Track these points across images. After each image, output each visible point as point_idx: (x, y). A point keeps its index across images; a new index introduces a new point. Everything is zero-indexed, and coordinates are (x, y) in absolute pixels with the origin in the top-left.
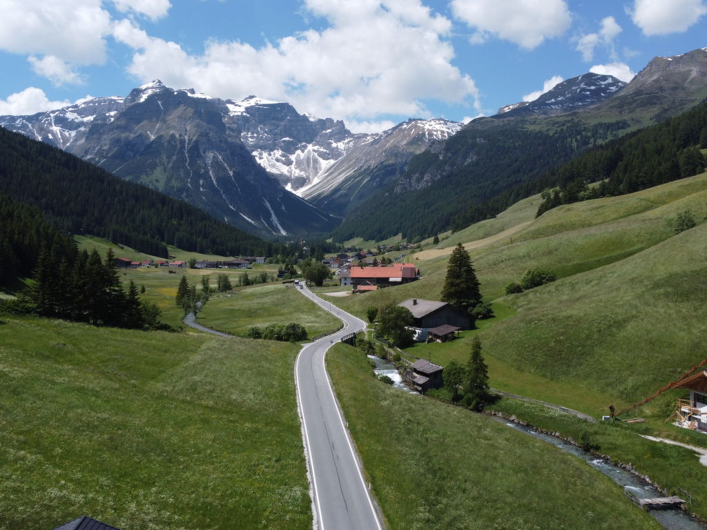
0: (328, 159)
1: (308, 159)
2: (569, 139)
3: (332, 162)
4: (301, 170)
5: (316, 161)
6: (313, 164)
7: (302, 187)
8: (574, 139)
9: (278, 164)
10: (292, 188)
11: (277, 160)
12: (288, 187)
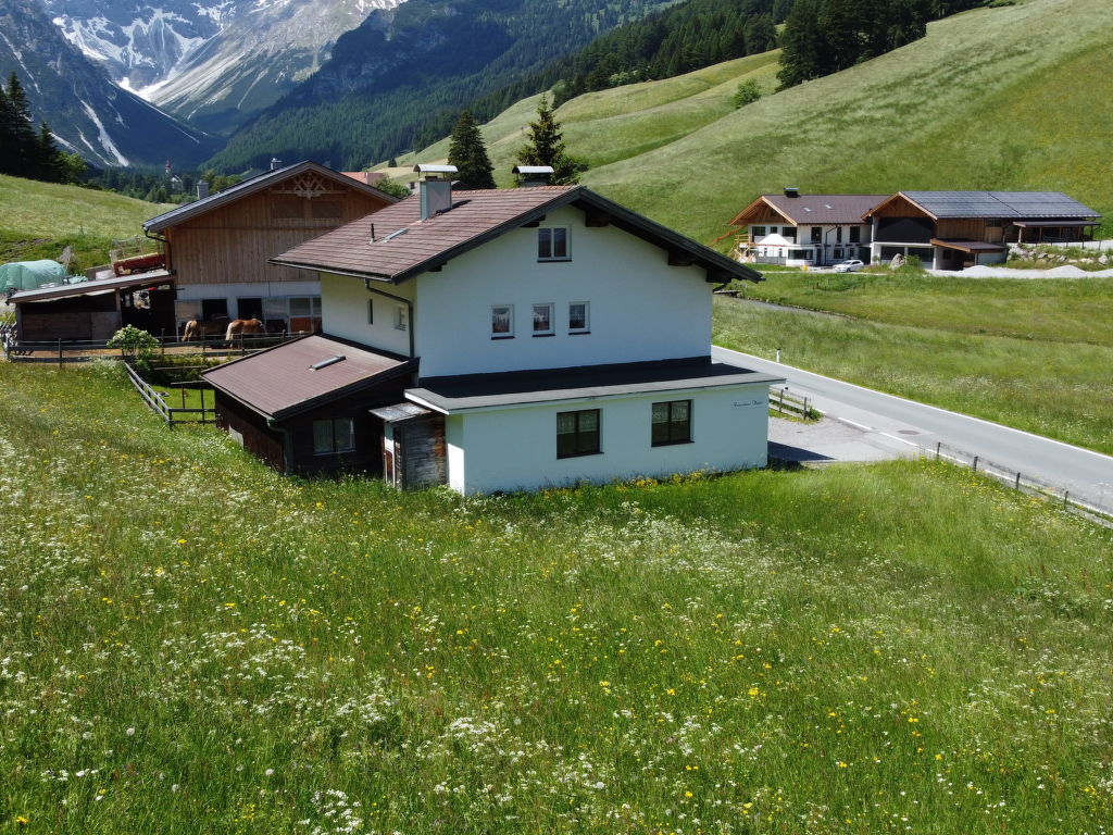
0: (192, 36)
1: (157, 35)
2: (587, 15)
3: (200, 41)
4: (145, 55)
5: (170, 39)
6: (167, 44)
7: (148, 85)
8: (595, 15)
9: (102, 42)
10: (131, 85)
11: (100, 35)
12: (125, 84)
